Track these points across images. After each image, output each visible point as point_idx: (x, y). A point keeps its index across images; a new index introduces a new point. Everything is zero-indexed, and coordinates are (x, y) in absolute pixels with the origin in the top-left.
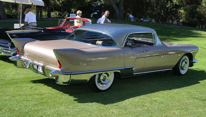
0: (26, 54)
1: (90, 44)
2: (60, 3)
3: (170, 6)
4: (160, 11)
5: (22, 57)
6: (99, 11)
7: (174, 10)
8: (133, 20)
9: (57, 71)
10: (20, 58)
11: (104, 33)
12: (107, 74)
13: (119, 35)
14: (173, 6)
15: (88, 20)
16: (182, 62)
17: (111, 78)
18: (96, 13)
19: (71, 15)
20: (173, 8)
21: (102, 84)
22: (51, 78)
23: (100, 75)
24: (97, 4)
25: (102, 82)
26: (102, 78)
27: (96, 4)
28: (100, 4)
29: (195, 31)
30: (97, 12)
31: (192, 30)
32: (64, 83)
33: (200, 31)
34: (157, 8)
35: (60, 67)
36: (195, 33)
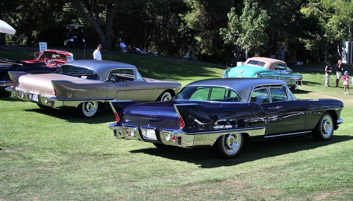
0: (20, 85)
1: (76, 78)
2: (17, 22)
3: (184, 30)
4: (169, 37)
5: (16, 88)
6: (76, 37)
7: (189, 37)
8: (126, 51)
9: (52, 98)
10: (14, 89)
11: (89, 69)
12: (92, 103)
13: (103, 71)
14: (187, 31)
15: (70, 54)
16: (164, 97)
17: (95, 106)
18: (72, 40)
19: (41, 44)
20: (188, 33)
21: (88, 111)
22: (46, 105)
23: (86, 103)
24: (74, 27)
25: (88, 109)
26: (88, 107)
27: (72, 26)
28: (79, 27)
29: (208, 69)
30: (74, 39)
31: (206, 66)
32: (57, 107)
33: (216, 69)
34: (165, 32)
35: (55, 95)
36: (208, 72)
